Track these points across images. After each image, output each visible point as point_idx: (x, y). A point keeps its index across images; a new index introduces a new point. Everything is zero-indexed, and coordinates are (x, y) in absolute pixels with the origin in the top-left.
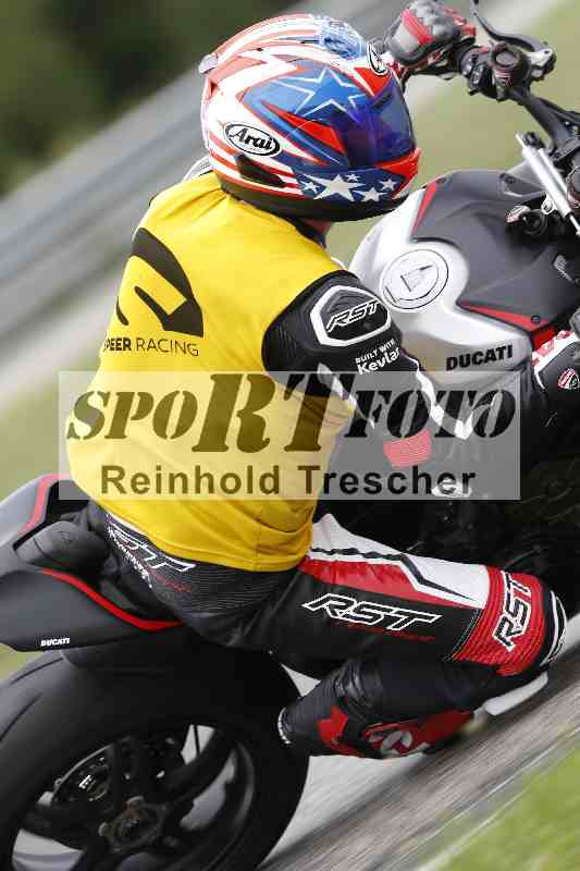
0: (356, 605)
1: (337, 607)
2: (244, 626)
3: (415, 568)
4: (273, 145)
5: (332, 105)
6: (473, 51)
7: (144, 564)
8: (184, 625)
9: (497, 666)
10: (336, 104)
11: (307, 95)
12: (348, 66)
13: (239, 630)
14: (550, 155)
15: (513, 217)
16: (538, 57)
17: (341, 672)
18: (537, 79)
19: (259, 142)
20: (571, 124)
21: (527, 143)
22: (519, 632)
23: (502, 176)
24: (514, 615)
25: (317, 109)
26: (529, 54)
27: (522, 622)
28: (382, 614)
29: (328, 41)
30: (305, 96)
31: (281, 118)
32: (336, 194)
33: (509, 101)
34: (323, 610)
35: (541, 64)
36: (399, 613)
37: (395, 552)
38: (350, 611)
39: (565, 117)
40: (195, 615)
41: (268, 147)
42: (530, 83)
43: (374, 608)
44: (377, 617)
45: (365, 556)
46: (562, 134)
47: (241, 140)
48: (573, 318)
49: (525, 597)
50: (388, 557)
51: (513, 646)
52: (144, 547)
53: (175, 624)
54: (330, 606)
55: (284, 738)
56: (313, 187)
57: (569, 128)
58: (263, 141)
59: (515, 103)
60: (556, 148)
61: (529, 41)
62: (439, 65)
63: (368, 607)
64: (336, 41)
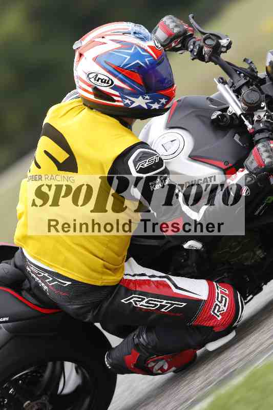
0: (146, 300)
1: (137, 301)
2: (93, 312)
3: (173, 282)
4: (110, 82)
5: (138, 63)
6: (194, 40)
7: (45, 283)
8: (62, 311)
9: (213, 327)
10: (140, 62)
11: (127, 58)
12: (145, 45)
13: (91, 314)
14: (231, 87)
15: (214, 116)
16: (224, 42)
17: (137, 332)
18: (224, 52)
19: (104, 81)
20: (240, 73)
21: (219, 82)
22: (224, 310)
23: (207, 98)
24: (221, 302)
25: (131, 65)
26: (220, 41)
27: (225, 306)
28: (159, 304)
29: (135, 33)
30: (125, 58)
31: (114, 69)
32: (140, 105)
33: (210, 62)
34: (131, 303)
35: (225, 45)
36: (166, 303)
37: (164, 275)
38: (144, 303)
39: (237, 69)
40: (70, 307)
41: (108, 83)
42: (220, 54)
43: (155, 301)
44: (156, 305)
45: (150, 277)
46: (236, 77)
47: (95, 80)
48: (245, 162)
49: (226, 294)
50: (160, 277)
51: (220, 317)
52: (46, 275)
53: (58, 310)
54: (134, 301)
55: (108, 365)
56: (129, 102)
57: (239, 74)
58: (106, 80)
59: (213, 63)
60: (233, 84)
61: (219, 35)
62: (177, 47)
63: (152, 300)
64: (138, 33)
